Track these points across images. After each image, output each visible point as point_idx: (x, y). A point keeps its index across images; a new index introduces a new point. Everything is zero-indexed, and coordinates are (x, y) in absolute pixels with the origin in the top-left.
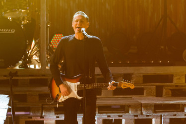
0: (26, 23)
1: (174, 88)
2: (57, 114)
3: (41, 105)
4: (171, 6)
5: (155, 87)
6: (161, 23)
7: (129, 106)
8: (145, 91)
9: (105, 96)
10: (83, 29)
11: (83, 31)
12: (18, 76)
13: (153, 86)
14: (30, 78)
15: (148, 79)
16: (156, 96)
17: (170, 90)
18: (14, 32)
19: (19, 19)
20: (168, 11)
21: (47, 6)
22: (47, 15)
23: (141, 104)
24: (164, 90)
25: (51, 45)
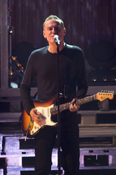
11: (55, 39)
22: (8, 18)
25: (14, 59)
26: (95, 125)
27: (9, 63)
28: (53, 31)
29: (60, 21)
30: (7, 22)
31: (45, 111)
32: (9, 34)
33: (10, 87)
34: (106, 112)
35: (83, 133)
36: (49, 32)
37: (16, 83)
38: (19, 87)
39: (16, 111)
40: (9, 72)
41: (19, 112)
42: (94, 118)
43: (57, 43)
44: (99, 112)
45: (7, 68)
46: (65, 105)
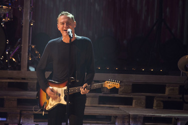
0: (7, 21)
1: (167, 100)
2: (37, 122)
3: (19, 111)
4: (168, 9)
5: (144, 97)
6: (155, 28)
7: (116, 117)
8: (134, 101)
9: (89, 105)
10: (69, 30)
11: (69, 32)
13: (142, 96)
14: (9, 81)
16: (146, 108)
17: (162, 101)
21: (31, 3)
22: (30, 13)
23: (129, 115)
24: (155, 101)
25: (33, 47)
27: (29, 50)
28: (65, 25)
30: (29, 16)
32: (30, 26)
33: (28, 70)
34: (107, 95)
35: (88, 111)
36: (62, 26)
37: (34, 67)
38: (35, 70)
39: (32, 90)
40: (28, 58)
41: (35, 91)
42: (97, 99)
43: (70, 36)
44: (101, 94)
45: (27, 54)
46: (76, 88)
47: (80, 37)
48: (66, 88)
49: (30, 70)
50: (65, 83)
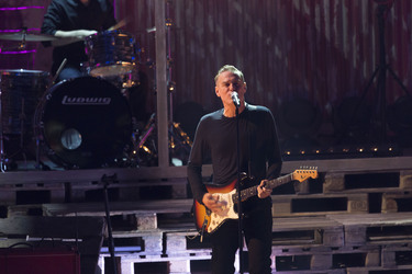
0: (130, 85)
1: (402, 196)
4: (393, 48)
5: (366, 195)
6: (375, 80)
7: (322, 232)
8: (349, 203)
9: (277, 215)
12: (117, 182)
13: (362, 194)
14: (140, 185)
15: (353, 181)
16: (370, 213)
17: (395, 199)
18: (108, 102)
19: (116, 78)
20: (387, 57)
22: (168, 70)
23: (343, 228)
24: (384, 201)
25: (177, 125)
26: (290, 214)
27: (169, 132)
28: (231, 87)
29: (239, 73)
30: (165, 76)
31: (227, 196)
32: (169, 91)
34: (305, 197)
36: (225, 89)
37: (180, 159)
38: (184, 164)
40: (170, 144)
42: (288, 206)
43: (235, 103)
44: (295, 196)
45: (167, 138)
46: (251, 189)
47: (255, 107)
48: (234, 192)
49: (173, 165)
50: (233, 184)
